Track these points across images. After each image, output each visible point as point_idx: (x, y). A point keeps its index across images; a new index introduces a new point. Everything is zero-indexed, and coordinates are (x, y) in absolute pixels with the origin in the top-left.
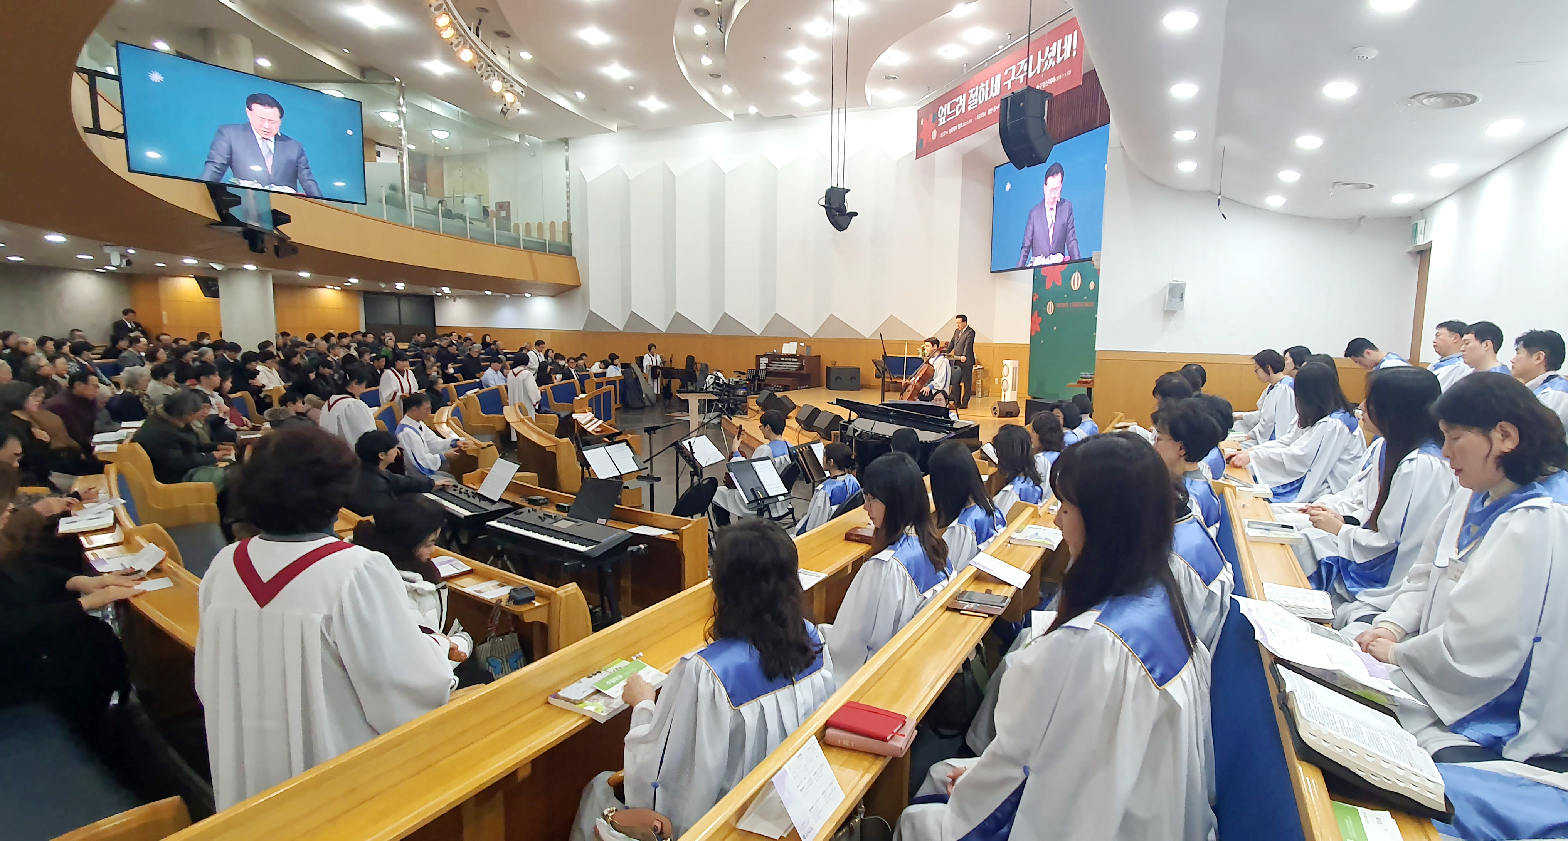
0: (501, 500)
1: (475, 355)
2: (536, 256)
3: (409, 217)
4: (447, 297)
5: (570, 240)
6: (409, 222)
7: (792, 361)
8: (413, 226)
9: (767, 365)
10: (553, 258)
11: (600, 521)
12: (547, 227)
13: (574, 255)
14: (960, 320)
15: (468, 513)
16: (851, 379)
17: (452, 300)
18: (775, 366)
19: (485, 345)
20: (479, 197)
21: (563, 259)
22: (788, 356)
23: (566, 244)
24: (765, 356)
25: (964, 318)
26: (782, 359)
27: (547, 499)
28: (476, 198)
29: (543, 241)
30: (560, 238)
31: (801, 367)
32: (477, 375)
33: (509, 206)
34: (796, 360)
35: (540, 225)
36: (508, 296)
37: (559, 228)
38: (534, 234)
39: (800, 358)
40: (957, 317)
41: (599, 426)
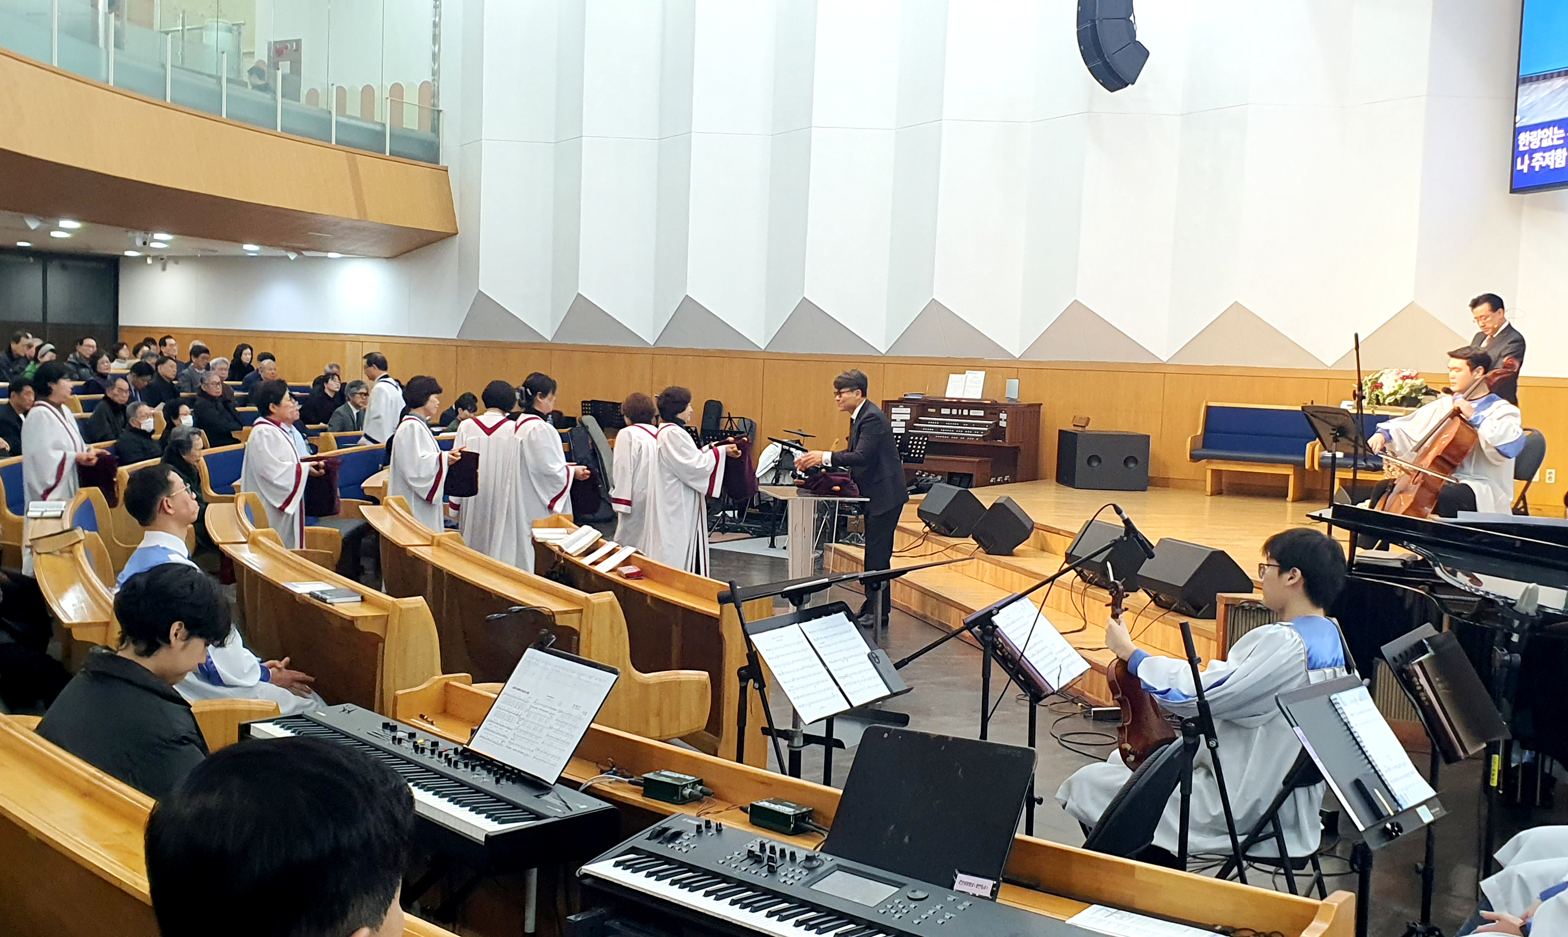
0: (561, 780)
1: (216, 391)
2: (365, 162)
3: (104, 62)
4: (149, 261)
5: (435, 129)
6: (103, 75)
7: (969, 417)
8: (111, 83)
9: (909, 425)
10: (397, 168)
11: (964, 882)
12: (382, 95)
13: (443, 163)
14: (1484, 308)
15: (494, 827)
16: (1126, 462)
17: (159, 267)
18: (930, 426)
19: (238, 369)
20: (236, 29)
21: (420, 172)
22: (959, 404)
23: (427, 134)
24: (903, 402)
25: (1496, 303)
26: (945, 411)
27: (700, 782)
28: (230, 31)
29: (378, 128)
30: (411, 121)
31: (997, 432)
32: (235, 435)
33: (298, 49)
34: (981, 413)
35: (368, 91)
36: (292, 256)
37: (411, 97)
38: (354, 108)
39: (992, 409)
40: (1475, 304)
41: (627, 562)
